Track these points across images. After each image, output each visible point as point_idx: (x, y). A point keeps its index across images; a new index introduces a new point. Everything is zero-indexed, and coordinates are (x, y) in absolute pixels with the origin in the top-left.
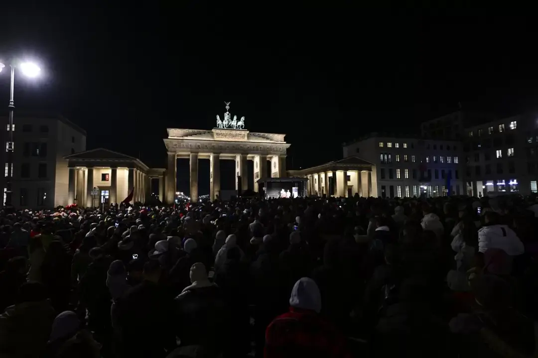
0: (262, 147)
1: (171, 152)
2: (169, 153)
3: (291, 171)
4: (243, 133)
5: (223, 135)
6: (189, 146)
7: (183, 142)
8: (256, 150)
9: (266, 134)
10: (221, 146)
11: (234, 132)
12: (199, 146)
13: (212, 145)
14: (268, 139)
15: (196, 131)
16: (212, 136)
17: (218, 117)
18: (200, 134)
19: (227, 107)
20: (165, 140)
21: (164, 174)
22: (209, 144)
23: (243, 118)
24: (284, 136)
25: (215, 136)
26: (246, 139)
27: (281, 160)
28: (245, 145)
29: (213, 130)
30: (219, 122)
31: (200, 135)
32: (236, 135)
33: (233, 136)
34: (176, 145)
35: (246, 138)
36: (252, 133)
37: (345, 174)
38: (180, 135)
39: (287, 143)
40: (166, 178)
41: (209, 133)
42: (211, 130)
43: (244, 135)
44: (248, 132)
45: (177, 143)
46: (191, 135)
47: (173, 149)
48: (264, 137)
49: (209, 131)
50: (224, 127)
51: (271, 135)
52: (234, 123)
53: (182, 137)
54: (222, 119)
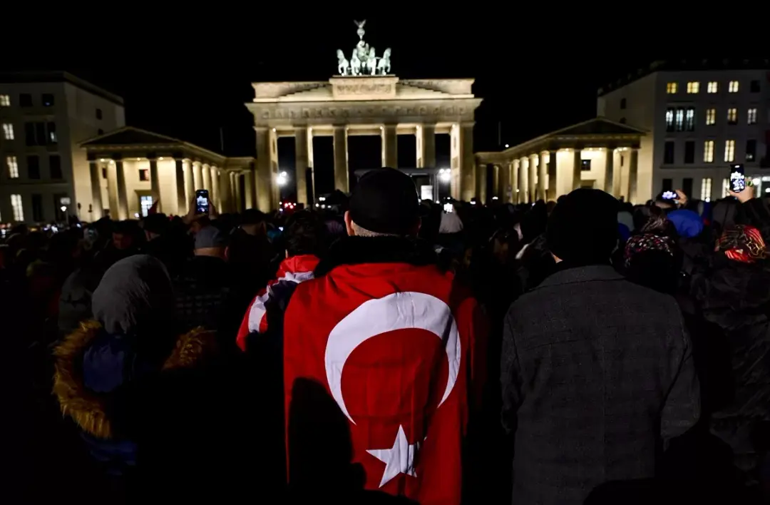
0: (425, 107)
1: (260, 126)
2: (257, 129)
3: (481, 155)
4: (387, 82)
5: (349, 88)
6: (290, 115)
7: (278, 107)
8: (412, 113)
9: (435, 82)
10: (346, 112)
11: (370, 82)
12: (307, 113)
13: (331, 109)
14: (436, 89)
15: (301, 84)
16: (331, 92)
17: (340, 54)
18: (308, 90)
19: (361, 32)
20: (248, 105)
21: (252, 166)
22: (326, 108)
23: (387, 53)
24: (472, 81)
25: (335, 91)
26: (392, 95)
27: (464, 132)
28: (392, 106)
29: (332, 81)
30: (343, 63)
31: (307, 93)
32: (375, 88)
33: (369, 89)
34: (267, 113)
35: (394, 91)
36: (406, 82)
37: (578, 156)
38: (274, 95)
39: (476, 97)
40: (256, 172)
41: (324, 86)
42: (328, 80)
43: (390, 86)
44: (397, 80)
45: (267, 110)
46: (291, 92)
47: (263, 122)
48: (428, 88)
49: (325, 83)
50: (350, 73)
51: (444, 83)
52: (371, 64)
53: (277, 97)
54: (348, 57)
